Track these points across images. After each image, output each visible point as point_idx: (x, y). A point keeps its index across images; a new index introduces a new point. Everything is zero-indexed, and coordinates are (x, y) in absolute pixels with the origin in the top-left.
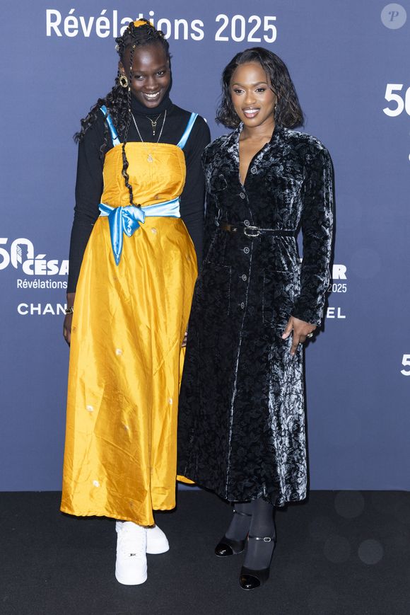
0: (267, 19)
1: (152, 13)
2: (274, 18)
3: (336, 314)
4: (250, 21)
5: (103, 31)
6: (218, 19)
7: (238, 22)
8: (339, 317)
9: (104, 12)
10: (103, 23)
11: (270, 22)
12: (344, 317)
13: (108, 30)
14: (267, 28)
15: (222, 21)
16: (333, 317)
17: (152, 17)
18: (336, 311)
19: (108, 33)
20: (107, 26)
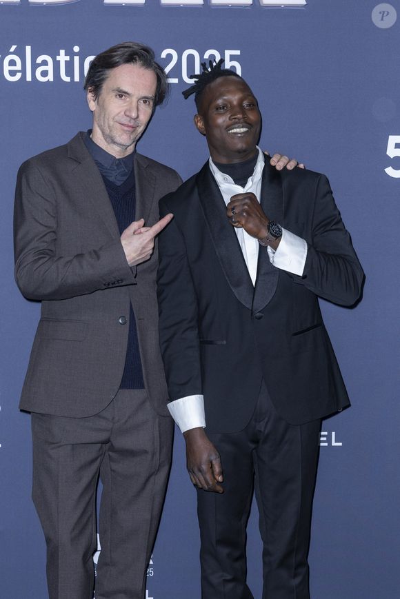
0: (228, 53)
1: (76, 49)
2: (237, 52)
3: (329, 441)
4: (206, 56)
5: (13, 73)
6: (164, 55)
7: (191, 58)
8: (334, 444)
9: (13, 48)
10: (12, 63)
11: (232, 58)
12: (340, 444)
13: (19, 71)
14: (228, 65)
15: (170, 57)
16: (326, 444)
17: (77, 54)
18: (329, 437)
19: (19, 76)
20: (19, 67)
